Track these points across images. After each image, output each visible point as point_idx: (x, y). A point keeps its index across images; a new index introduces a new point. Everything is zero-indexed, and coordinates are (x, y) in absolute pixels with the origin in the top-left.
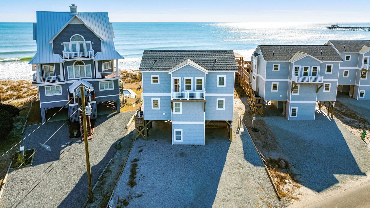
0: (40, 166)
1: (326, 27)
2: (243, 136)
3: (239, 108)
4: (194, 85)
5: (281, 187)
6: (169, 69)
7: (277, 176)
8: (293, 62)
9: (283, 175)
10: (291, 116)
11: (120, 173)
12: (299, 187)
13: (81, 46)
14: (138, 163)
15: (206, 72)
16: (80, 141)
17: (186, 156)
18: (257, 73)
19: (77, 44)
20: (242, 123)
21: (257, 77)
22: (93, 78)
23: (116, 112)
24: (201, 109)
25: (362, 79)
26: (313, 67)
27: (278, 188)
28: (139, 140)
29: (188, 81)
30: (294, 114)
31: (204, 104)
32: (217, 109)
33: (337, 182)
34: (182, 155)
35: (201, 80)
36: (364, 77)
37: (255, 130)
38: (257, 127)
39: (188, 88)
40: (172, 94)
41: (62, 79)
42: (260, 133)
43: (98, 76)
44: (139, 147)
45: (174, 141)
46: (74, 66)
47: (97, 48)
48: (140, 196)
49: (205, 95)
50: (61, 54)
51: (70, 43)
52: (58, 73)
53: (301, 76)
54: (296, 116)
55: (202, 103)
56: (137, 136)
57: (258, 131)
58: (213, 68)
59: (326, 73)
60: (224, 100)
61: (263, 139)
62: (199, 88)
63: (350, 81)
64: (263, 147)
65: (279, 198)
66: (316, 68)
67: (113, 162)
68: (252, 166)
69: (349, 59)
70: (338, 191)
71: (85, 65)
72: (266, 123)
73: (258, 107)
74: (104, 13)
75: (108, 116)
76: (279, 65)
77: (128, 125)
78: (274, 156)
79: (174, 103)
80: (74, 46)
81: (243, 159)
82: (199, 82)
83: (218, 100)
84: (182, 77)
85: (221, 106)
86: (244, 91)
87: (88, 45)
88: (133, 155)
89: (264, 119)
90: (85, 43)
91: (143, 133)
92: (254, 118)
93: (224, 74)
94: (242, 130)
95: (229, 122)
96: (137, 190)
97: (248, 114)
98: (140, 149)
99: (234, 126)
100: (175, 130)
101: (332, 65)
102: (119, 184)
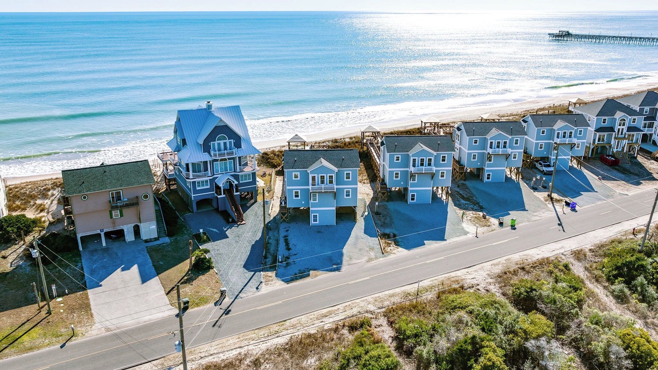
0: (218, 242)
1: (549, 34)
2: (366, 219)
3: (368, 194)
4: (327, 180)
5: (386, 248)
6: (307, 168)
7: (385, 243)
8: (411, 155)
9: (390, 242)
10: (411, 201)
11: (278, 244)
12: (398, 248)
13: (225, 144)
14: (288, 238)
15: (336, 169)
16: (237, 225)
17: (322, 233)
18: (383, 161)
19: (222, 142)
20: (368, 208)
21: (384, 165)
22: (235, 172)
23: (253, 201)
24: (333, 198)
25: (488, 162)
26: (428, 158)
27: (384, 248)
28: (283, 223)
29: (322, 177)
30: (413, 199)
31: (335, 195)
32: (345, 197)
33: (424, 244)
34: (319, 232)
35: (332, 176)
36: (490, 161)
37: (377, 214)
38: (380, 211)
39: (322, 182)
40: (310, 187)
41: (210, 175)
42: (381, 215)
43: (238, 170)
44: (285, 228)
45: (312, 222)
46: (219, 162)
47: (238, 145)
48: (295, 255)
49: (335, 187)
50: (209, 153)
51: (216, 143)
52: (206, 170)
53: (418, 166)
54: (415, 201)
55: (333, 194)
56: (282, 220)
57: (380, 214)
58: (341, 166)
59: (441, 162)
60: (350, 190)
61: (382, 220)
62: (331, 182)
63: (479, 164)
64: (381, 226)
65: (383, 253)
66: (431, 159)
67: (270, 238)
68: (369, 237)
69: (477, 143)
70: (422, 249)
71: (228, 161)
72: (389, 207)
73: (383, 193)
74: (236, 106)
75: (248, 205)
76: (400, 156)
77: (270, 212)
78: (387, 231)
79: (312, 194)
80: (219, 144)
81: (363, 234)
82: (331, 177)
83: (345, 190)
84: (318, 174)
85: (348, 195)
86: (375, 174)
87: (230, 143)
88: (282, 233)
89: (387, 204)
90: (227, 141)
91: (286, 218)
92: (377, 203)
93: (349, 170)
94: (366, 213)
95: (355, 207)
96: (292, 252)
97: (374, 199)
98: (286, 229)
99: (359, 211)
100: (313, 215)
101: (446, 155)
102: (279, 249)
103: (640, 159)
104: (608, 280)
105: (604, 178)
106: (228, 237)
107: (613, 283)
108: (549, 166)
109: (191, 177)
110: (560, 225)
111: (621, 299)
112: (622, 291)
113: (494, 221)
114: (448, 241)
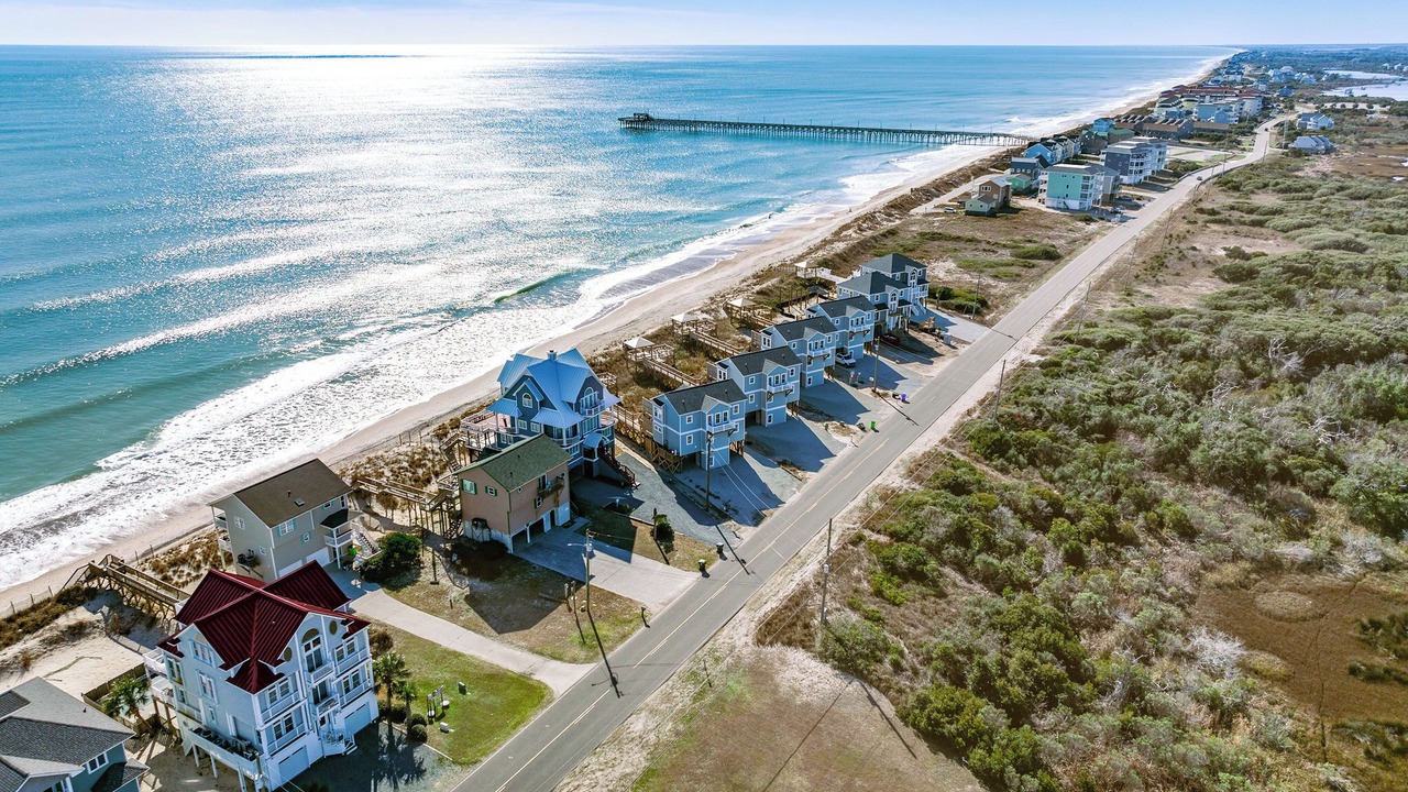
5: (797, 475)
6: (700, 409)
8: (768, 374)
9: (793, 469)
19: (588, 397)
24: (727, 436)
26: (781, 374)
27: (795, 476)
30: (770, 421)
53: (774, 385)
54: (772, 423)
65: (799, 480)
66: (784, 375)
87: (595, 395)
90: (592, 394)
91: (678, 468)
103: (912, 333)
104: (986, 459)
105: (902, 362)
106: (641, 503)
107: (991, 460)
108: (848, 358)
109: (565, 444)
110: (908, 419)
111: (1004, 471)
112: (1002, 464)
113: (854, 428)
114: (839, 456)
